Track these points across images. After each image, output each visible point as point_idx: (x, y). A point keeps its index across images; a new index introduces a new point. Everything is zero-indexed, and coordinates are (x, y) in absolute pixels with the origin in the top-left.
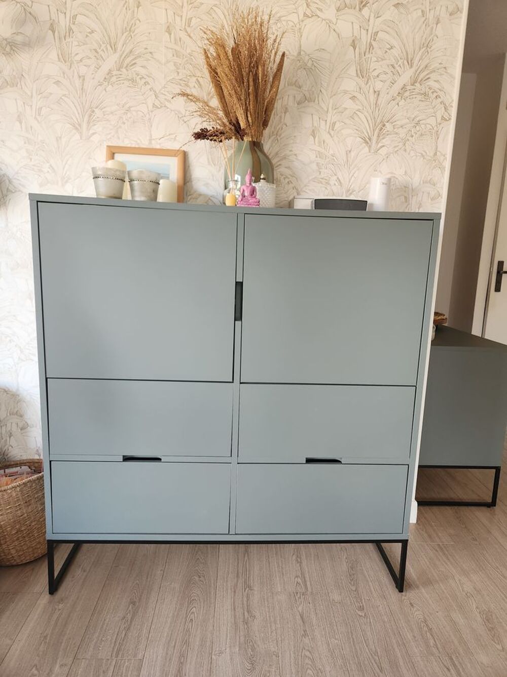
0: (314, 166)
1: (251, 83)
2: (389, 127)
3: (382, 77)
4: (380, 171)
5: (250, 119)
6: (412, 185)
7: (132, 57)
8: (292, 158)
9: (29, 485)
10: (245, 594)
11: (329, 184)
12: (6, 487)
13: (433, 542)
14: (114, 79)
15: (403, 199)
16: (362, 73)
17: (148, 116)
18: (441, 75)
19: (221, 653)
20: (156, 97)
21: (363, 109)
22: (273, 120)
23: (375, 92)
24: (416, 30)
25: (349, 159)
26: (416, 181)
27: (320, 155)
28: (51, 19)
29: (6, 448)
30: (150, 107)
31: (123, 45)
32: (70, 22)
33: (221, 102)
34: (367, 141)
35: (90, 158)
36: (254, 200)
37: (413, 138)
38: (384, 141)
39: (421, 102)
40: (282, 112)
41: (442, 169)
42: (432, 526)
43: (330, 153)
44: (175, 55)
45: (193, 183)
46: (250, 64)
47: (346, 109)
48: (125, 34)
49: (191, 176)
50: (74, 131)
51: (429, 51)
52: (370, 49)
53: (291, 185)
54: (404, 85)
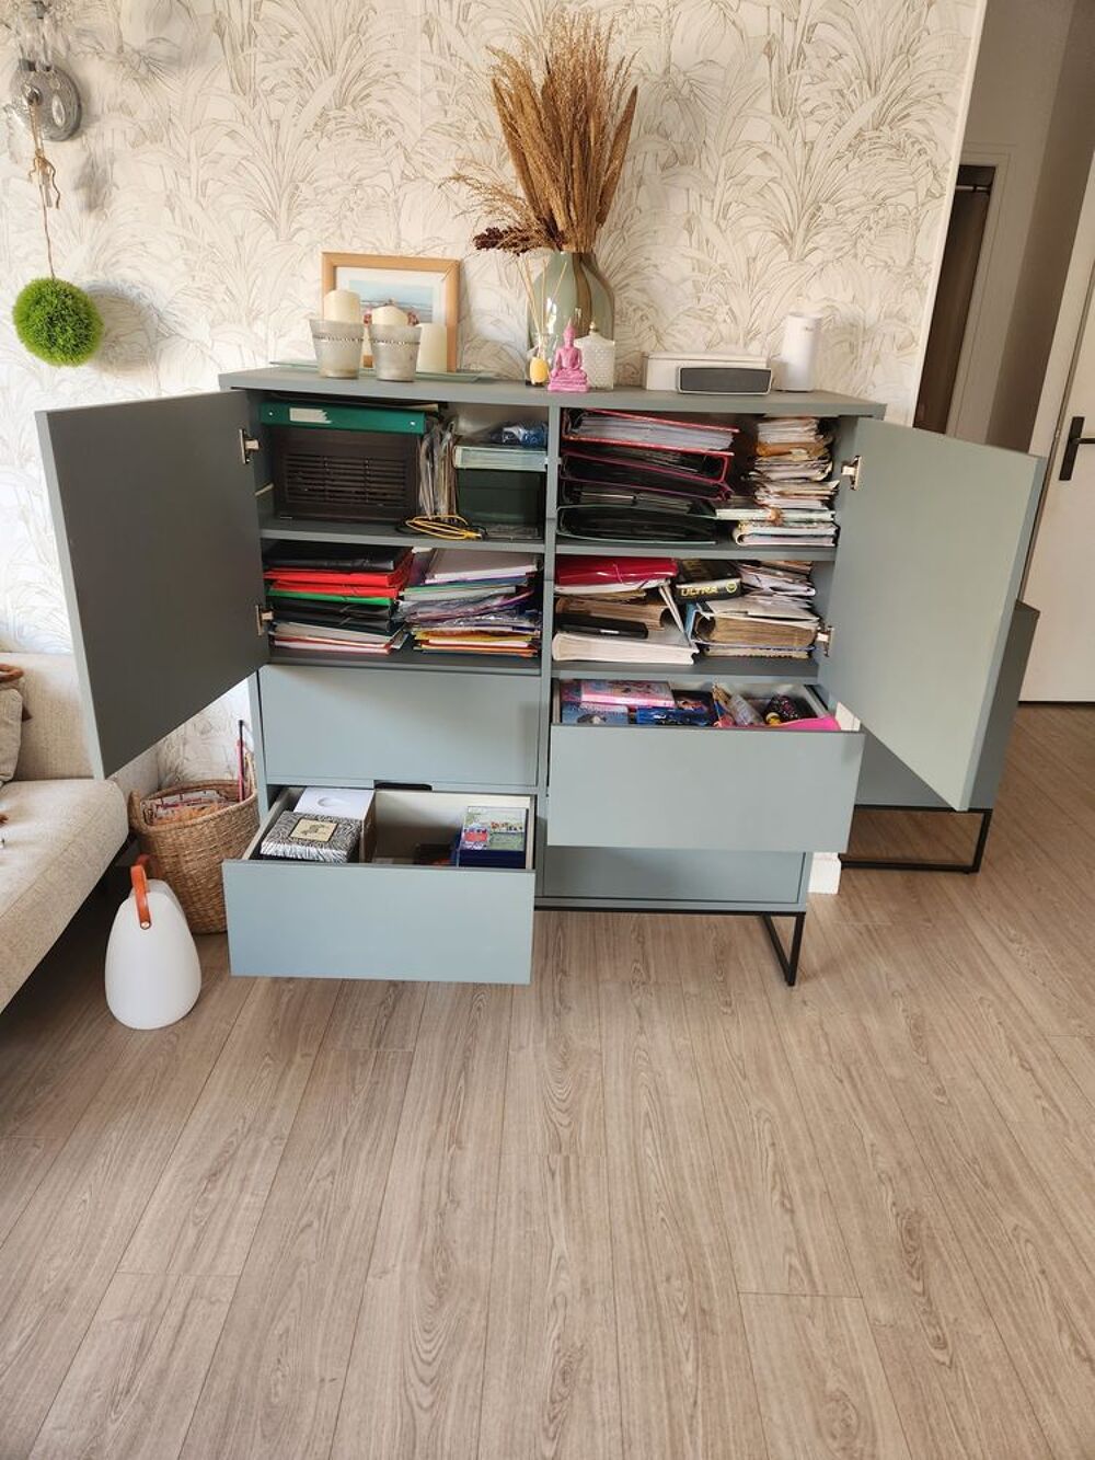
0: (688, 287)
1: (576, 151)
2: (828, 211)
3: (821, 114)
4: (809, 298)
5: (573, 214)
6: (864, 321)
7: (363, 83)
8: (649, 271)
9: (226, 818)
10: (557, 981)
11: (714, 320)
12: (193, 821)
13: (859, 920)
14: (331, 126)
15: (846, 346)
16: (781, 107)
17: (392, 195)
18: (932, 108)
19: (521, 1047)
20: (408, 159)
21: (782, 177)
22: (618, 202)
23: (805, 143)
24: (889, 20)
25: (752, 274)
26: (872, 312)
27: (699, 267)
28: (215, 12)
29: (178, 760)
30: (397, 179)
31: (347, 60)
32: (250, 17)
33: (524, 178)
34: (786, 239)
35: (293, 275)
36: (577, 374)
37: (872, 232)
38: (817, 238)
39: (889, 162)
40: (633, 186)
41: (924, 290)
42: (861, 898)
43: (719, 262)
44: (440, 77)
45: (474, 319)
46: (574, 115)
47: (749, 177)
48: (350, 38)
49: (469, 307)
50: (265, 225)
51: (911, 62)
52: (799, 60)
53: (647, 324)
54: (861, 129)
